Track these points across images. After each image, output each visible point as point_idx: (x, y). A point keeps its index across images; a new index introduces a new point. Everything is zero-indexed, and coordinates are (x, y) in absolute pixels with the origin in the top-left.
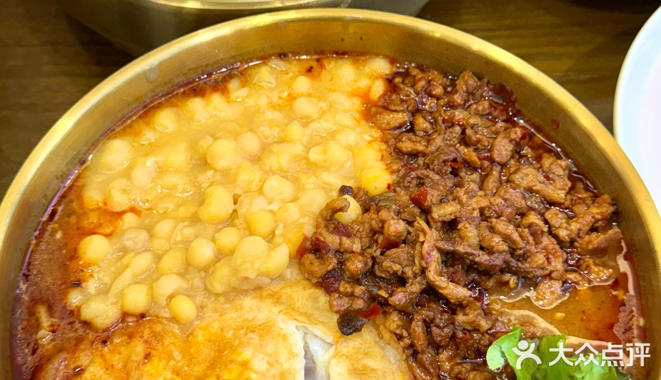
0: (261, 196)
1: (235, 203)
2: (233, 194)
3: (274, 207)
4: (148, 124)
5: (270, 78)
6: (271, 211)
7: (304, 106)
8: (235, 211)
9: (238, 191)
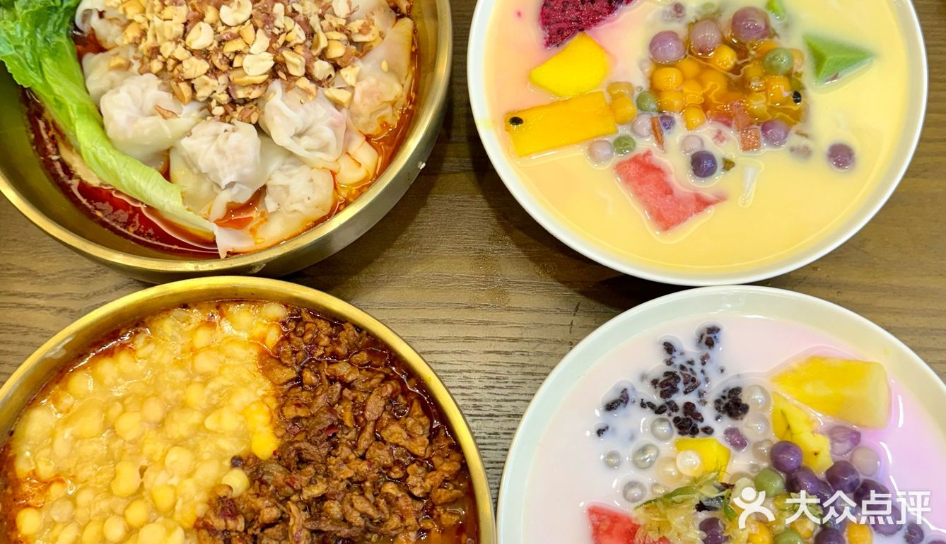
0: (164, 472)
1: (142, 476)
2: (138, 468)
3: (174, 481)
4: (65, 389)
5: (172, 332)
6: (172, 486)
7: (204, 363)
8: (142, 484)
9: (144, 462)
